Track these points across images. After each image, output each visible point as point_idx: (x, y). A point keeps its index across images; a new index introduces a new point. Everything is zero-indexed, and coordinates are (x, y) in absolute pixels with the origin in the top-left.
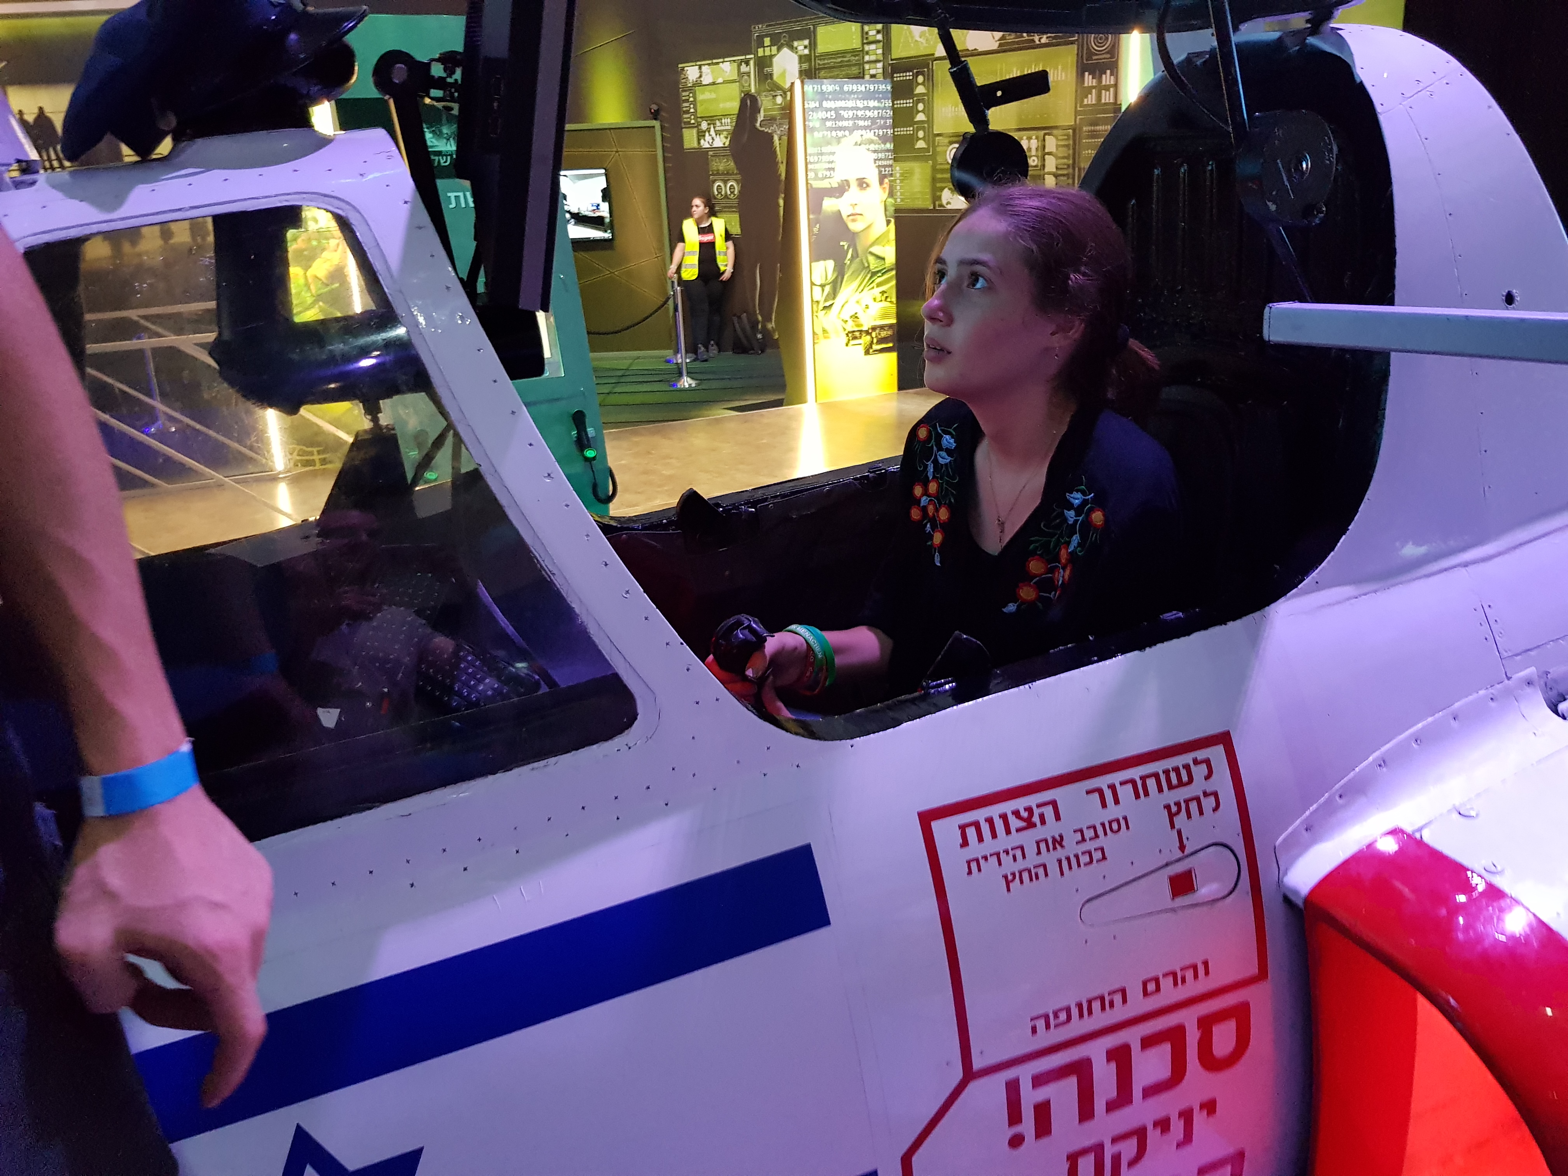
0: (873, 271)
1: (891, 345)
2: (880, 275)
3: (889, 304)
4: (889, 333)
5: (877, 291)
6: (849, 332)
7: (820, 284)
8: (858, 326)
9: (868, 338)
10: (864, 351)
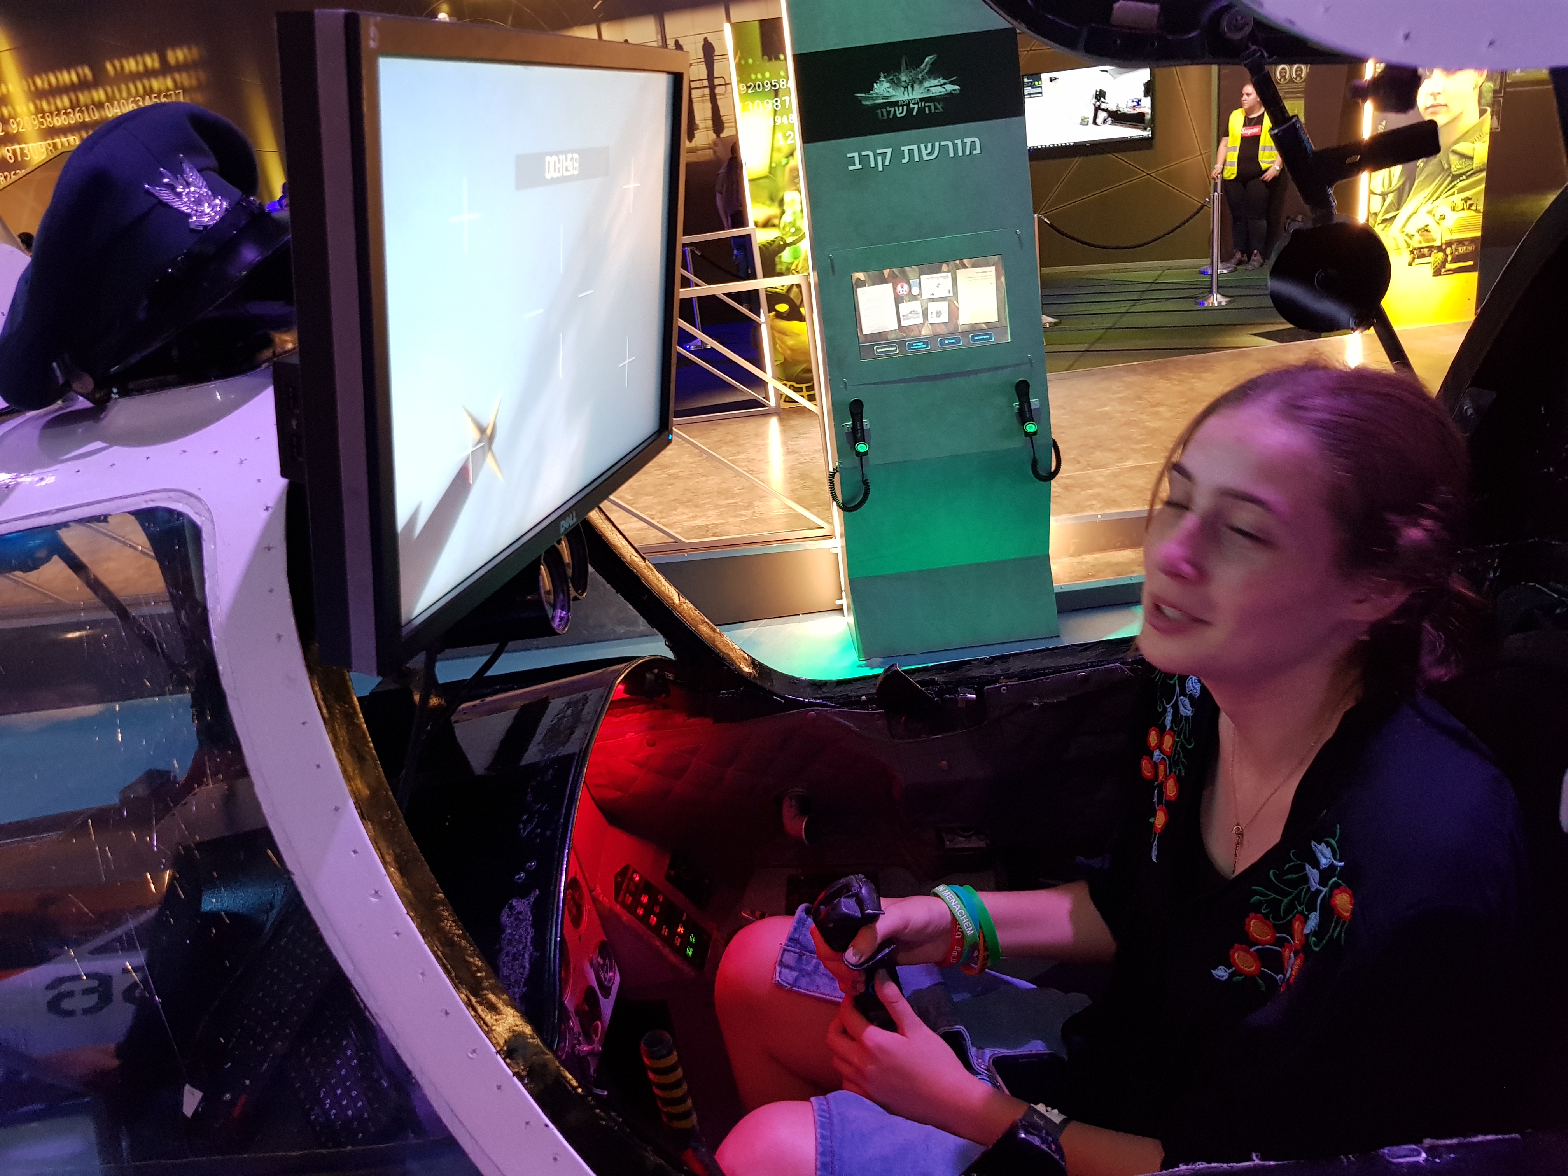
0: (1455, 173)
1: (1471, 263)
2: (1464, 177)
3: (1472, 213)
4: (1470, 248)
5: (1458, 198)
6: (1415, 249)
7: (1379, 192)
8: (1427, 241)
9: (1441, 255)
10: (1433, 271)
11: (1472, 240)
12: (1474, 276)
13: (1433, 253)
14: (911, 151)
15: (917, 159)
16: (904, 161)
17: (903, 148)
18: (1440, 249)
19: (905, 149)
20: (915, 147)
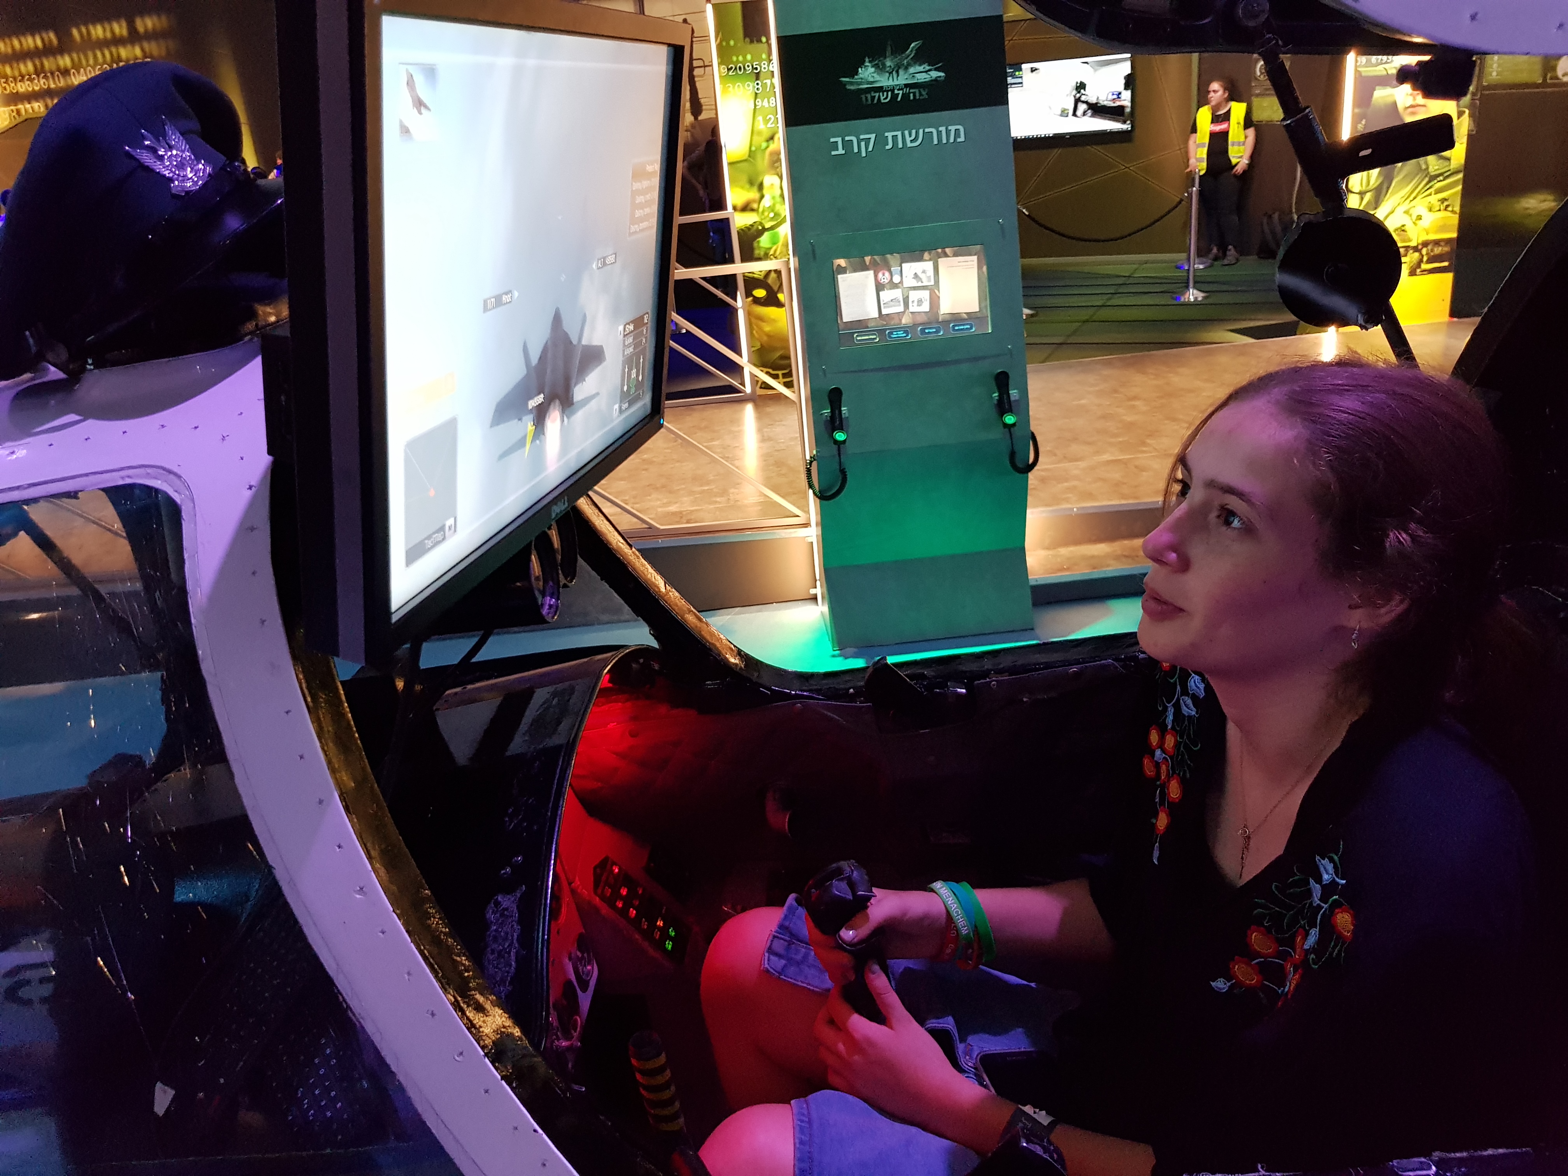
0: (1432, 174)
1: (1446, 264)
2: (1441, 178)
3: (1449, 214)
4: (1447, 249)
5: (1434, 199)
8: (1403, 241)
11: (1448, 241)
12: (1449, 277)
13: (1409, 254)
14: (895, 138)
15: (900, 146)
16: (888, 147)
17: (886, 134)
18: (1416, 249)
19: (889, 135)
20: (899, 133)
